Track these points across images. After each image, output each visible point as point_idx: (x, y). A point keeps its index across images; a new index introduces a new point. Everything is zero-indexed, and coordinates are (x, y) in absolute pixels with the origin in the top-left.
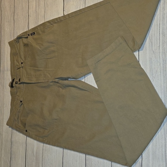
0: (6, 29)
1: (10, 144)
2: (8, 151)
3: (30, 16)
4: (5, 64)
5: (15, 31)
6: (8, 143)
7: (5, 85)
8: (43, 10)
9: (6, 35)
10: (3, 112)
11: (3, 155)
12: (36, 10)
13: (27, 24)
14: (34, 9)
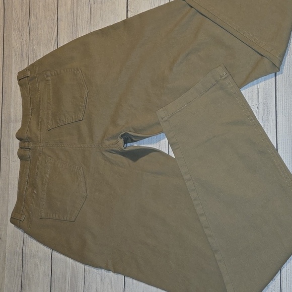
0: (14, 44)
1: (21, 258)
2: (16, 271)
3: (61, 20)
4: (12, 110)
5: (31, 48)
6: (17, 258)
7: (11, 149)
8: (87, 10)
9: (13, 54)
10: (6, 199)
11: (6, 280)
12: (72, 9)
13: (55, 35)
14: (69, 7)
